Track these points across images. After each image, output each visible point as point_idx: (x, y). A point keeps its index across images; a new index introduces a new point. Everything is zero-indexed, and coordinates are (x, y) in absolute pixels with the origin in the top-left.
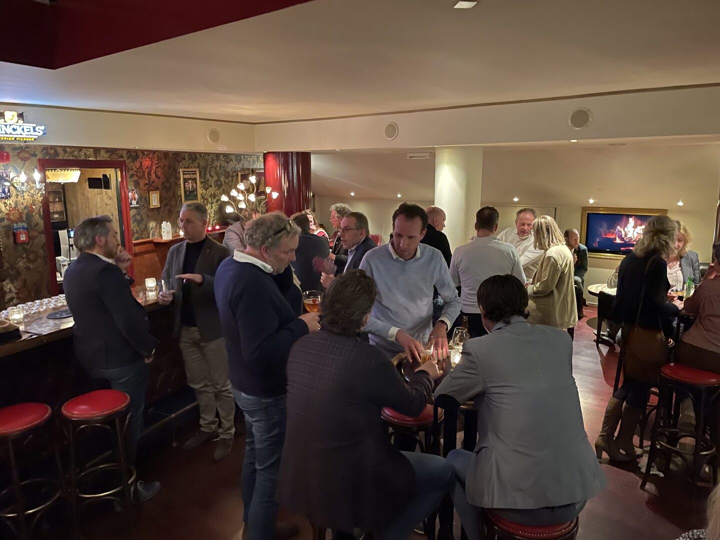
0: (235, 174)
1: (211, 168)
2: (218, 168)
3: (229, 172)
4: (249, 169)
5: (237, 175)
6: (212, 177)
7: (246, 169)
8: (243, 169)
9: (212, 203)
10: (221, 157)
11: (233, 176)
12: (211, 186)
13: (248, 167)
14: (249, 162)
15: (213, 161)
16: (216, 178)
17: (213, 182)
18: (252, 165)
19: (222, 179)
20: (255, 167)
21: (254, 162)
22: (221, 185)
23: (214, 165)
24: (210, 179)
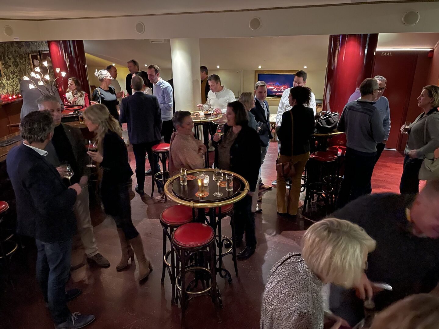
0: (27, 56)
1: (8, 52)
2: (13, 53)
3: (21, 55)
4: (37, 51)
5: (29, 56)
6: (10, 59)
7: (35, 51)
8: (32, 52)
9: (13, 78)
10: (15, 44)
11: (25, 58)
12: (10, 66)
13: (36, 50)
14: (36, 46)
15: (8, 47)
16: (13, 60)
17: (12, 63)
18: (39, 48)
19: (18, 60)
20: (41, 49)
21: (39, 46)
22: (18, 65)
23: (10, 50)
24: (9, 61)
